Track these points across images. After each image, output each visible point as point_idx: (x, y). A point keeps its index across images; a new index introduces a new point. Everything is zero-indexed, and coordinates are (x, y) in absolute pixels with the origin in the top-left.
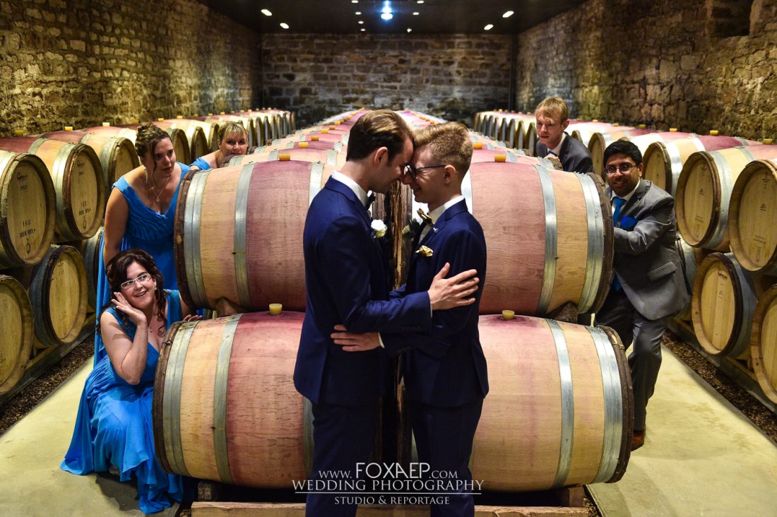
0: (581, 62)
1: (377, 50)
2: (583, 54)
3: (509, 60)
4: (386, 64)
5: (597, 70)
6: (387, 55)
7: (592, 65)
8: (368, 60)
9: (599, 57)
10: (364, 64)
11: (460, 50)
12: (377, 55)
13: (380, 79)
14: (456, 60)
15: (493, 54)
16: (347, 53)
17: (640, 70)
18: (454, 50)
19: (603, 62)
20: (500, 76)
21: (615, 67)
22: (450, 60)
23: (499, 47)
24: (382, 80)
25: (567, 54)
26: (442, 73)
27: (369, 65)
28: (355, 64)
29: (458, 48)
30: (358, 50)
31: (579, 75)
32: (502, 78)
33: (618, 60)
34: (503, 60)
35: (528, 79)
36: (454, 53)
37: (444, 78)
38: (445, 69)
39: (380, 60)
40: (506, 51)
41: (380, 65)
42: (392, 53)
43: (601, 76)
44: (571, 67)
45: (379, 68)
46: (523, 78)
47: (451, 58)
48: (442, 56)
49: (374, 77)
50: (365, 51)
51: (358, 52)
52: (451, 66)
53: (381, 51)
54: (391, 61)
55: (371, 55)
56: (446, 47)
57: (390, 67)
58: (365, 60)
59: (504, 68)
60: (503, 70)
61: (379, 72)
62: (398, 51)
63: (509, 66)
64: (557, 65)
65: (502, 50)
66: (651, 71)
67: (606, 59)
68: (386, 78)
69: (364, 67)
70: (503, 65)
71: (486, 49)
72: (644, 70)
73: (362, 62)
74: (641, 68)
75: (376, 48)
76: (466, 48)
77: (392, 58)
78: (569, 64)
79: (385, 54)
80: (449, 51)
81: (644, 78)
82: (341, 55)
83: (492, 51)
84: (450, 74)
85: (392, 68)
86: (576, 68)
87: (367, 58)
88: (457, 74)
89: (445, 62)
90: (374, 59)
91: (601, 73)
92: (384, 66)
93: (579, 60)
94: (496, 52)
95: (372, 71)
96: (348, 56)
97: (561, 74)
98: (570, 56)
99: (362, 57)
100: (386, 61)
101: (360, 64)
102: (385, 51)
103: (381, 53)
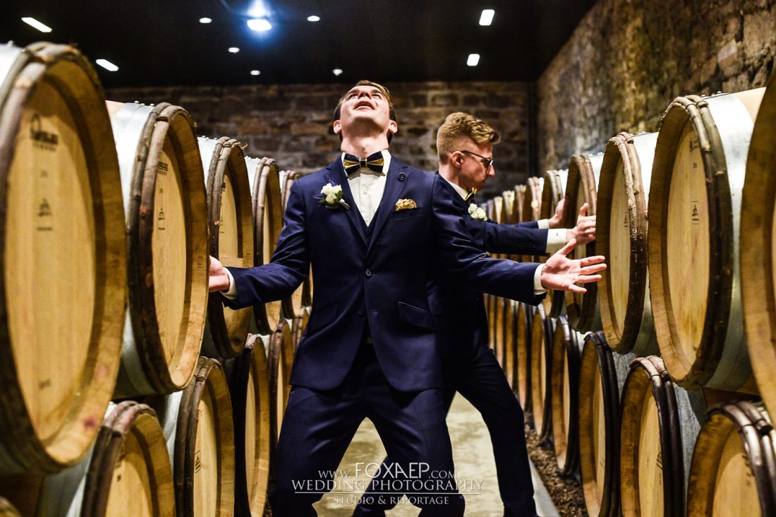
0: (618, 86)
1: (289, 113)
2: (619, 70)
3: (523, 124)
4: (305, 135)
5: (640, 92)
6: (308, 120)
7: (633, 86)
8: (276, 131)
9: (643, 64)
10: (268, 136)
11: (438, 109)
12: (291, 120)
13: (296, 161)
14: (431, 126)
15: (496, 115)
16: (238, 118)
17: (709, 58)
18: (428, 110)
19: (648, 71)
20: (508, 153)
21: (668, 71)
22: (420, 127)
23: (505, 102)
24: (300, 164)
25: (598, 82)
26: (406, 151)
27: (278, 139)
28: (251, 138)
29: (434, 105)
30: (255, 113)
31: (616, 113)
32: (514, 156)
33: (671, 55)
34: (514, 125)
35: (552, 153)
36: (426, 115)
37: (410, 158)
38: (412, 142)
39: (295, 129)
40: (519, 109)
41: (296, 138)
42: (316, 116)
43: (648, 100)
44: (604, 104)
45: (294, 143)
46: (546, 151)
47: (421, 123)
48: (405, 120)
49: (285, 158)
50: (268, 114)
51: (257, 117)
52: (423, 138)
53: (297, 114)
54: (314, 130)
55: (279, 121)
56: (412, 105)
57: (313, 140)
58: (269, 130)
59: (516, 138)
60: (515, 142)
61: (296, 150)
62: (326, 112)
63: (523, 136)
64: (587, 108)
65: (511, 109)
66: (729, 49)
67: (653, 63)
68: (308, 160)
69: (267, 141)
70: (514, 134)
71: (482, 107)
72: (716, 54)
73: (265, 132)
74: (711, 53)
75: (287, 108)
76: (448, 105)
77: (317, 125)
78: (601, 99)
79: (304, 119)
80: (417, 110)
81: (718, 69)
82: (227, 121)
83: (495, 110)
84: (420, 151)
85: (317, 143)
86: (611, 103)
87: (274, 125)
88: (432, 151)
89: (410, 131)
90: (285, 128)
91: (646, 93)
92: (303, 140)
93: (614, 85)
94: (502, 111)
95: (282, 147)
96: (239, 124)
97: (591, 123)
98: (602, 83)
99: (263, 124)
100: (309, 131)
101: (260, 137)
102: (304, 114)
103: (297, 117)
